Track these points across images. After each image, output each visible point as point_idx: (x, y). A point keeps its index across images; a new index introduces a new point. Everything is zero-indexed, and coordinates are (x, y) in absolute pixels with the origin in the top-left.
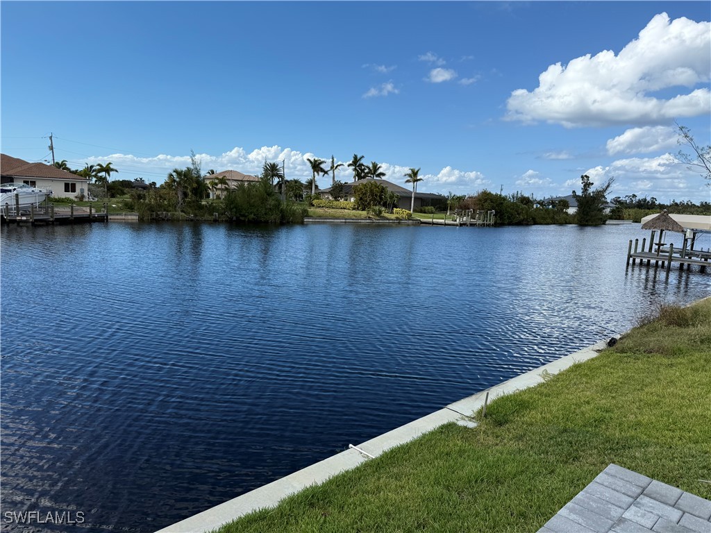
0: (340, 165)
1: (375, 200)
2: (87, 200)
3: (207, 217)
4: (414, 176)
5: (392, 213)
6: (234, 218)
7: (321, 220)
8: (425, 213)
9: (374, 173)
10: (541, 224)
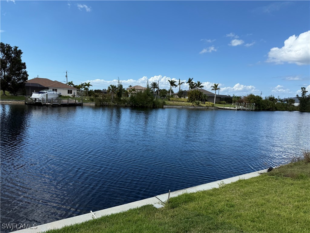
0: (183, 83)
1: (197, 98)
2: (76, 97)
3: (122, 104)
4: (216, 87)
5: (205, 104)
6: (134, 105)
7: (171, 106)
8: (221, 104)
9: (199, 86)
10: (280, 110)
